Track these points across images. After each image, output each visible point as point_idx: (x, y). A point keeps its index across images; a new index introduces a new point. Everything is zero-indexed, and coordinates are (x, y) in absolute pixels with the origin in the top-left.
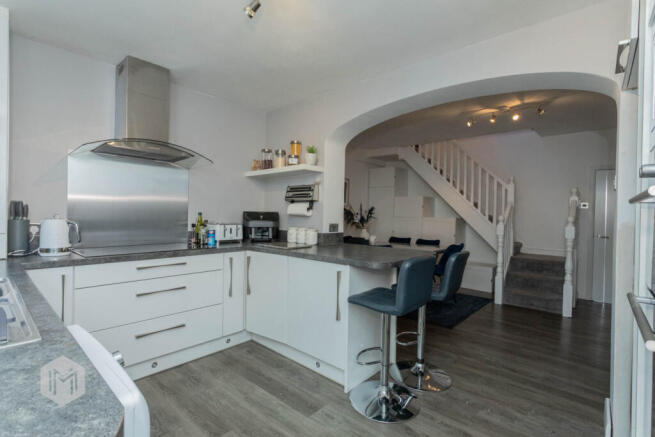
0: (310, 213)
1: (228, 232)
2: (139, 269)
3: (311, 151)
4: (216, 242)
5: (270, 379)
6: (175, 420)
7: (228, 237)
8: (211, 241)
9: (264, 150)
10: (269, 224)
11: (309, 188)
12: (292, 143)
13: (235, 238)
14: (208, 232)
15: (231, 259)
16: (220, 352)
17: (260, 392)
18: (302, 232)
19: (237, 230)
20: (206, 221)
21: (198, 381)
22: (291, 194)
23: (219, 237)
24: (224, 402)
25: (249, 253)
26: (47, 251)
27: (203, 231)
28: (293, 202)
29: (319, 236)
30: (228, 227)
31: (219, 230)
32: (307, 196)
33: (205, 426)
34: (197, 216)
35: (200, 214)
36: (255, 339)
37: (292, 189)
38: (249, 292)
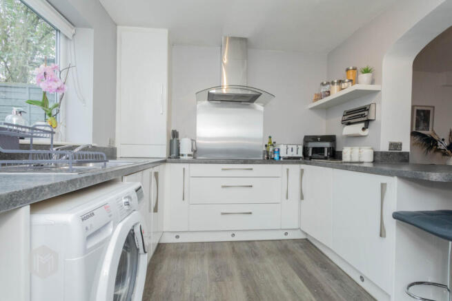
0: (366, 132)
1: (290, 150)
2: (223, 169)
3: (366, 71)
4: (280, 157)
5: (310, 274)
6: (230, 275)
7: (290, 154)
8: (276, 157)
9: (322, 84)
10: (327, 145)
11: (365, 109)
12: (348, 70)
13: (295, 155)
14: (274, 150)
15: (288, 170)
16: (279, 240)
17: (298, 282)
18: (356, 150)
19: (297, 149)
20: (275, 143)
21: (256, 255)
22: (346, 117)
23: (283, 154)
24: (267, 277)
25: (303, 166)
26: (183, 155)
27: (271, 149)
28: (349, 124)
29: (375, 154)
30: (290, 147)
31: (283, 148)
32: (362, 116)
33: (246, 288)
34: (268, 139)
35: (270, 137)
36: (309, 238)
37: (348, 113)
38: (302, 198)
